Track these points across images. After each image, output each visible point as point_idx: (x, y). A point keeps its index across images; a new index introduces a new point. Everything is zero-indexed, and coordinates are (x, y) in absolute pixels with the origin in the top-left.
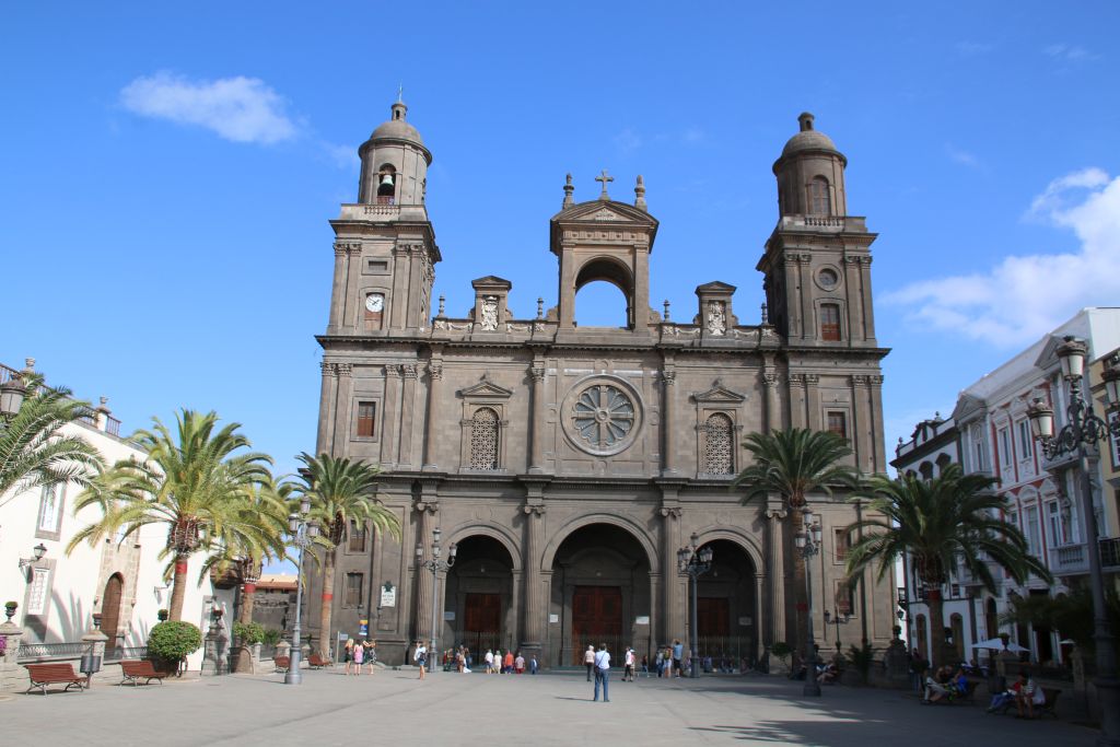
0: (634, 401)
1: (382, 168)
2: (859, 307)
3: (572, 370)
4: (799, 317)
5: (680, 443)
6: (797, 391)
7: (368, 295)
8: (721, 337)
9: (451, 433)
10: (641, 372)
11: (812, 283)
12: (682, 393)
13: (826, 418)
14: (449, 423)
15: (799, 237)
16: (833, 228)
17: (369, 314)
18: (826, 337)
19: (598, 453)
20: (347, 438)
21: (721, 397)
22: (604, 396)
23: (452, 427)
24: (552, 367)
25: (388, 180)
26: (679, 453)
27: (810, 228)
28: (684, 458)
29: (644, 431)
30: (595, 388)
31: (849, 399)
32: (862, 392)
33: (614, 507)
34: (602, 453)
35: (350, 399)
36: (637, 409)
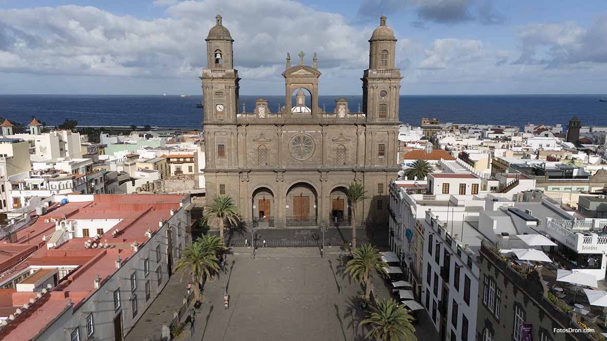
0: (312, 141)
1: (216, 51)
2: (394, 105)
3: (291, 131)
4: (371, 109)
5: (328, 156)
6: (369, 137)
7: (217, 105)
8: (343, 118)
9: (251, 154)
10: (314, 131)
11: (377, 97)
12: (329, 138)
13: (378, 146)
14: (250, 151)
15: (374, 79)
16: (387, 74)
17: (217, 112)
18: (381, 116)
19: (300, 159)
20: (216, 157)
21: (341, 139)
22: (302, 139)
23: (251, 152)
24: (284, 130)
25: (218, 56)
26: (328, 159)
27: (379, 75)
28: (329, 161)
29: (316, 152)
30: (299, 138)
31: (386, 140)
32: (391, 136)
33: (305, 177)
34: (302, 160)
35: (215, 144)
36: (314, 144)
